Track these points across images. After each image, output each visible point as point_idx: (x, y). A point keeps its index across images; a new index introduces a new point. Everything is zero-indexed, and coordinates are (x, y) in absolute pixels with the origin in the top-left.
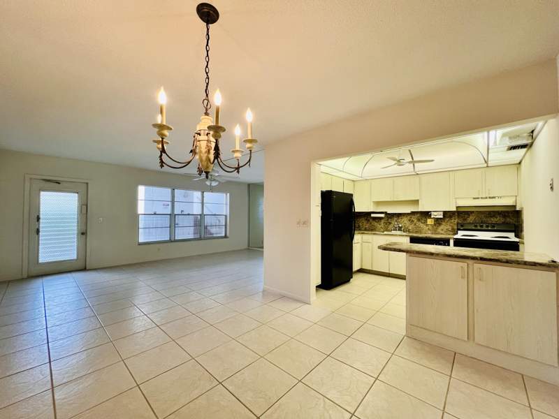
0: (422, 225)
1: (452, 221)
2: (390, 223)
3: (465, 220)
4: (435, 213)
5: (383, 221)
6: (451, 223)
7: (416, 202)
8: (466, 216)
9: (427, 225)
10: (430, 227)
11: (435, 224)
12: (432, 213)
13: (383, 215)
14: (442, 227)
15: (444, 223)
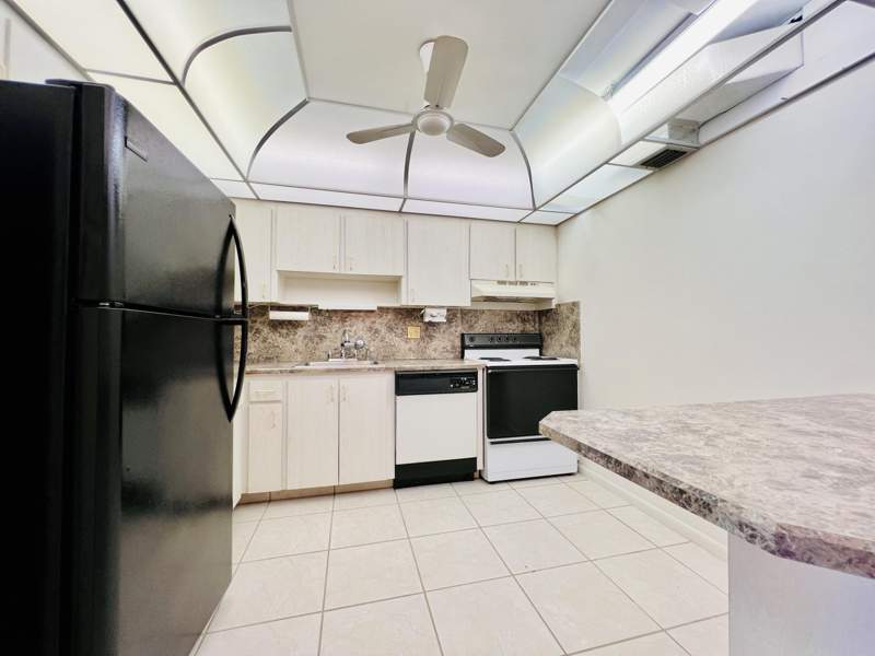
0: (397, 341)
1: (452, 330)
2: (322, 338)
3: (471, 326)
4: (434, 312)
5: (301, 332)
6: (452, 333)
7: (394, 283)
8: (474, 319)
9: (407, 341)
10: (413, 344)
11: (422, 338)
12: (428, 311)
13: (304, 316)
14: (435, 343)
15: (437, 335)
